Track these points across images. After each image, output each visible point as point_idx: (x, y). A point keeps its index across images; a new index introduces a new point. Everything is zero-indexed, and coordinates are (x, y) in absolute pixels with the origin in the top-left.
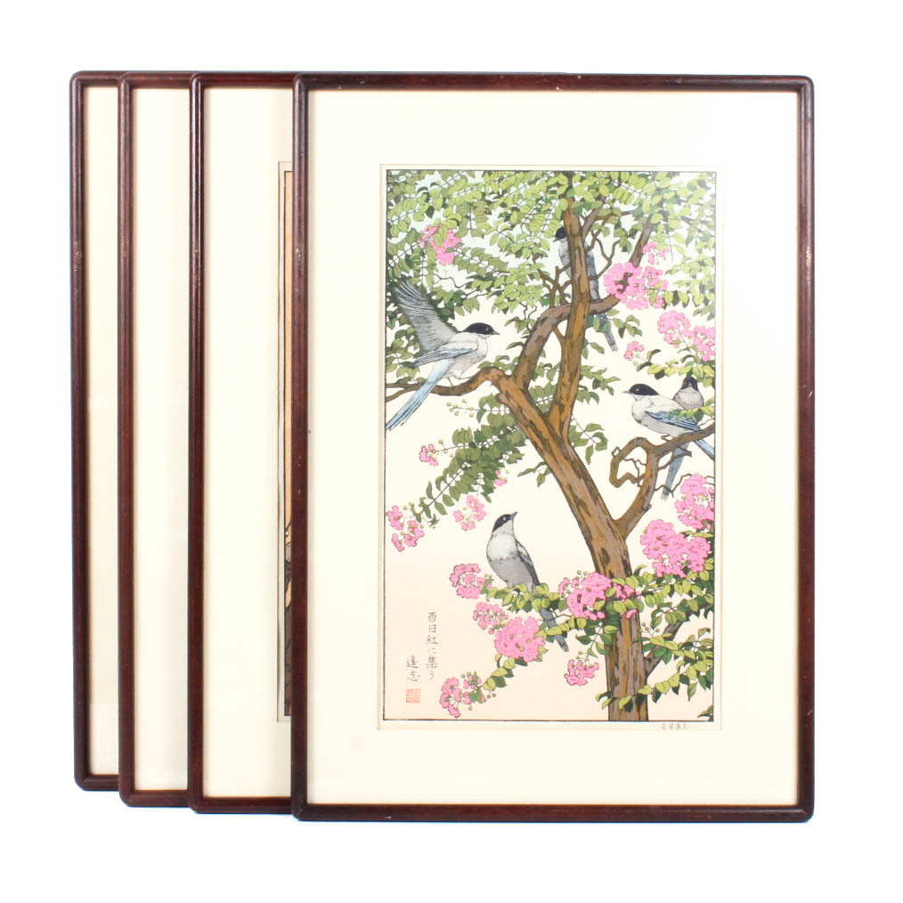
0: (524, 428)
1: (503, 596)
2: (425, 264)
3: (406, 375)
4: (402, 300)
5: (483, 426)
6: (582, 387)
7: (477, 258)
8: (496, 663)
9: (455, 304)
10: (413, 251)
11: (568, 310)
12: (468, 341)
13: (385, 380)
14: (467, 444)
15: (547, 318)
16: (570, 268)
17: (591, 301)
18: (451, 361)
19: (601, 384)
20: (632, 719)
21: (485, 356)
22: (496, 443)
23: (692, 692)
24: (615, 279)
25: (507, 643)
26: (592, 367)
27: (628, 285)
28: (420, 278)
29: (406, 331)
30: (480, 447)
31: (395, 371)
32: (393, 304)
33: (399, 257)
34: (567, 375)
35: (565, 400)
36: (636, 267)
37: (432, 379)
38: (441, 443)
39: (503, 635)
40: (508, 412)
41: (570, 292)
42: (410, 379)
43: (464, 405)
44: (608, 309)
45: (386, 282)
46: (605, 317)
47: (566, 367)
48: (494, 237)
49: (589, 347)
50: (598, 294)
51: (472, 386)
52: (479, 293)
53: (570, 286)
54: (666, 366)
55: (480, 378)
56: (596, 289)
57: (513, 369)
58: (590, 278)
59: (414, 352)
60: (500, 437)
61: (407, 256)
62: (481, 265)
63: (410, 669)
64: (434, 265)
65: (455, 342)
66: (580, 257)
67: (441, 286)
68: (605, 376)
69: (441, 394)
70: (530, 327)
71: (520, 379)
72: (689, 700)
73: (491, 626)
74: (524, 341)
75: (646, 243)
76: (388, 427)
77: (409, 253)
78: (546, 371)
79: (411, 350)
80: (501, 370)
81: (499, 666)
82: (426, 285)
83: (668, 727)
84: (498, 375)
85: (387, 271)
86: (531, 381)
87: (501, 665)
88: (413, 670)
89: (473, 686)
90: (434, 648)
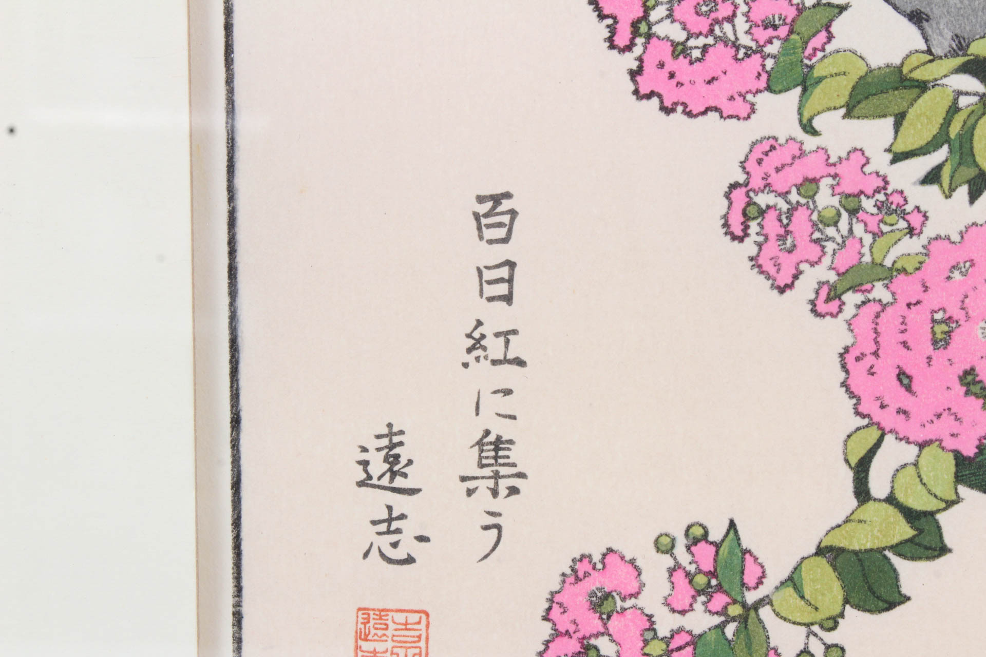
1: (896, 101)
8: (847, 477)
25: (913, 364)
39: (889, 321)
63: (376, 502)
73: (824, 273)
81: (862, 493)
87: (878, 486)
88: (390, 508)
89: (720, 600)
90: (508, 392)
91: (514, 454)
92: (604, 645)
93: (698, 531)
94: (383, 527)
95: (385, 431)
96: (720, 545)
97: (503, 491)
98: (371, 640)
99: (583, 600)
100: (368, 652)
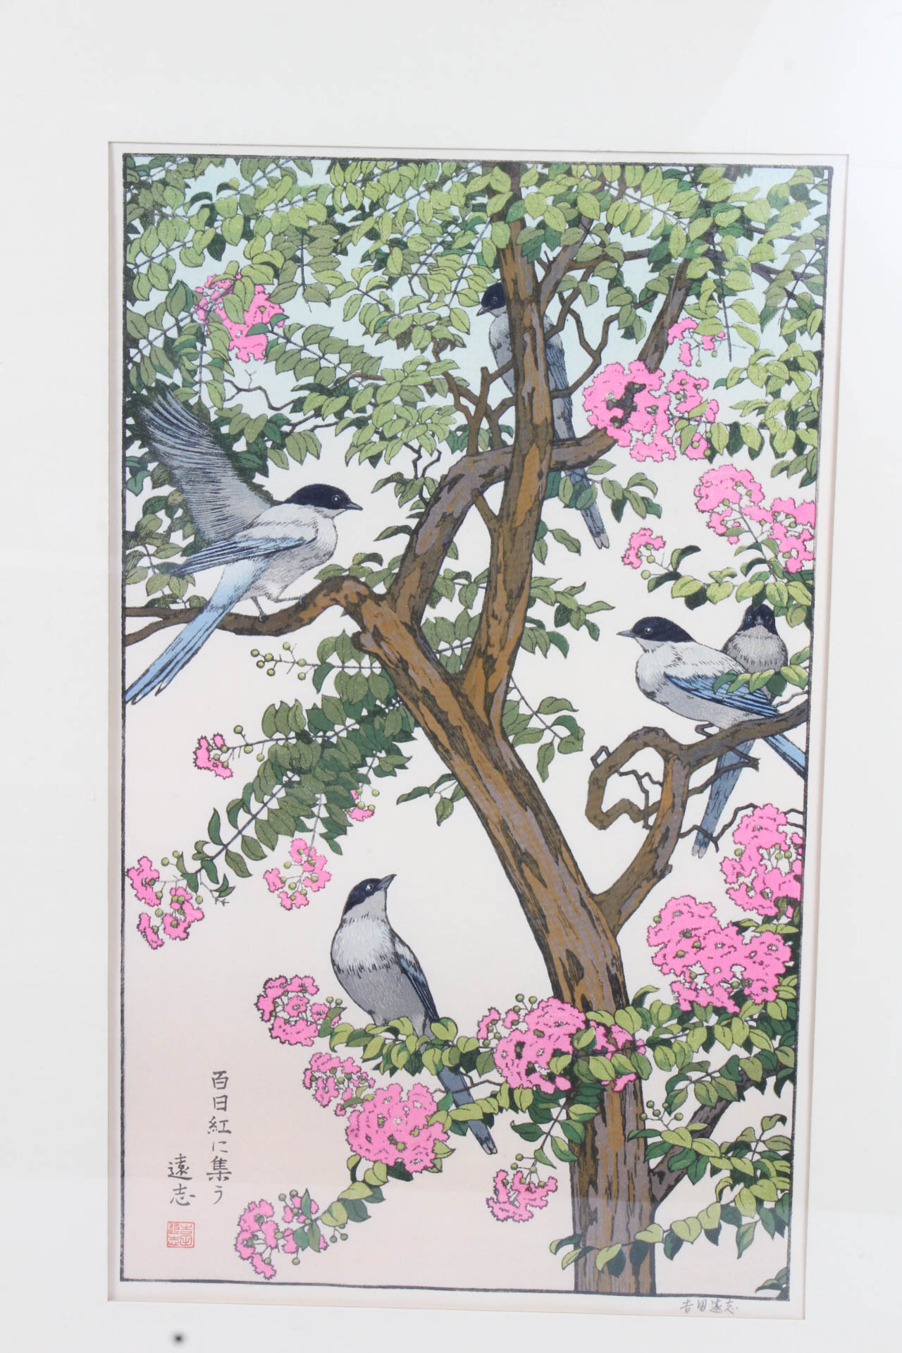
0: (411, 705)
1: (365, 1040)
2: (207, 359)
3: (167, 591)
4: (158, 434)
5: (325, 698)
6: (532, 621)
7: (314, 348)
8: (348, 1173)
9: (269, 444)
10: (180, 330)
11: (506, 460)
12: (296, 523)
13: (124, 599)
14: (292, 734)
15: (461, 476)
16: (512, 371)
17: (556, 442)
18: (261, 564)
19: (574, 617)
20: (623, 1290)
21: (331, 554)
22: (352, 734)
23: (745, 1241)
24: (607, 396)
25: (373, 1135)
26: (555, 581)
27: (634, 409)
28: (196, 388)
29: (166, 498)
30: (320, 740)
31: (143, 584)
32: (138, 443)
33: (150, 343)
34: (502, 596)
35: (497, 646)
36: (651, 371)
37: (219, 601)
38: (239, 731)
39: (363, 1117)
40: (378, 671)
41: (512, 423)
42: (173, 598)
43: (286, 656)
44: (591, 460)
45: (124, 397)
46: (584, 476)
47: (500, 577)
48: (350, 303)
49: (549, 538)
50: (570, 428)
51: (304, 615)
52: (319, 421)
53: (512, 409)
54: (710, 581)
55: (320, 599)
56: (567, 417)
57: (390, 581)
58: (553, 394)
59: (184, 544)
60: (360, 721)
61: (169, 342)
62: (323, 363)
63: (175, 1183)
64: (226, 360)
65: (268, 524)
66: (534, 350)
67: (240, 406)
68: (583, 599)
69: (239, 631)
70: (426, 495)
71: (403, 603)
72: (740, 1256)
73: (339, 1101)
74: (413, 523)
75: (674, 321)
76: (128, 697)
77: (173, 334)
78: (458, 588)
79: (177, 538)
80: (364, 584)
81: (354, 1179)
82: (207, 402)
83: (694, 1308)
84: (358, 594)
85: (126, 373)
86: (428, 608)
87: (359, 1176)
88: (180, 1185)
89: (302, 1218)
90: (224, 1143)
91: (227, 1165)
92: (260, 1234)
93: (294, 1193)
94: (178, 1192)
95: (179, 1156)
96: (302, 1198)
97: (223, 1179)
98: (173, 1234)
99: (252, 1218)
100: (172, 1238)
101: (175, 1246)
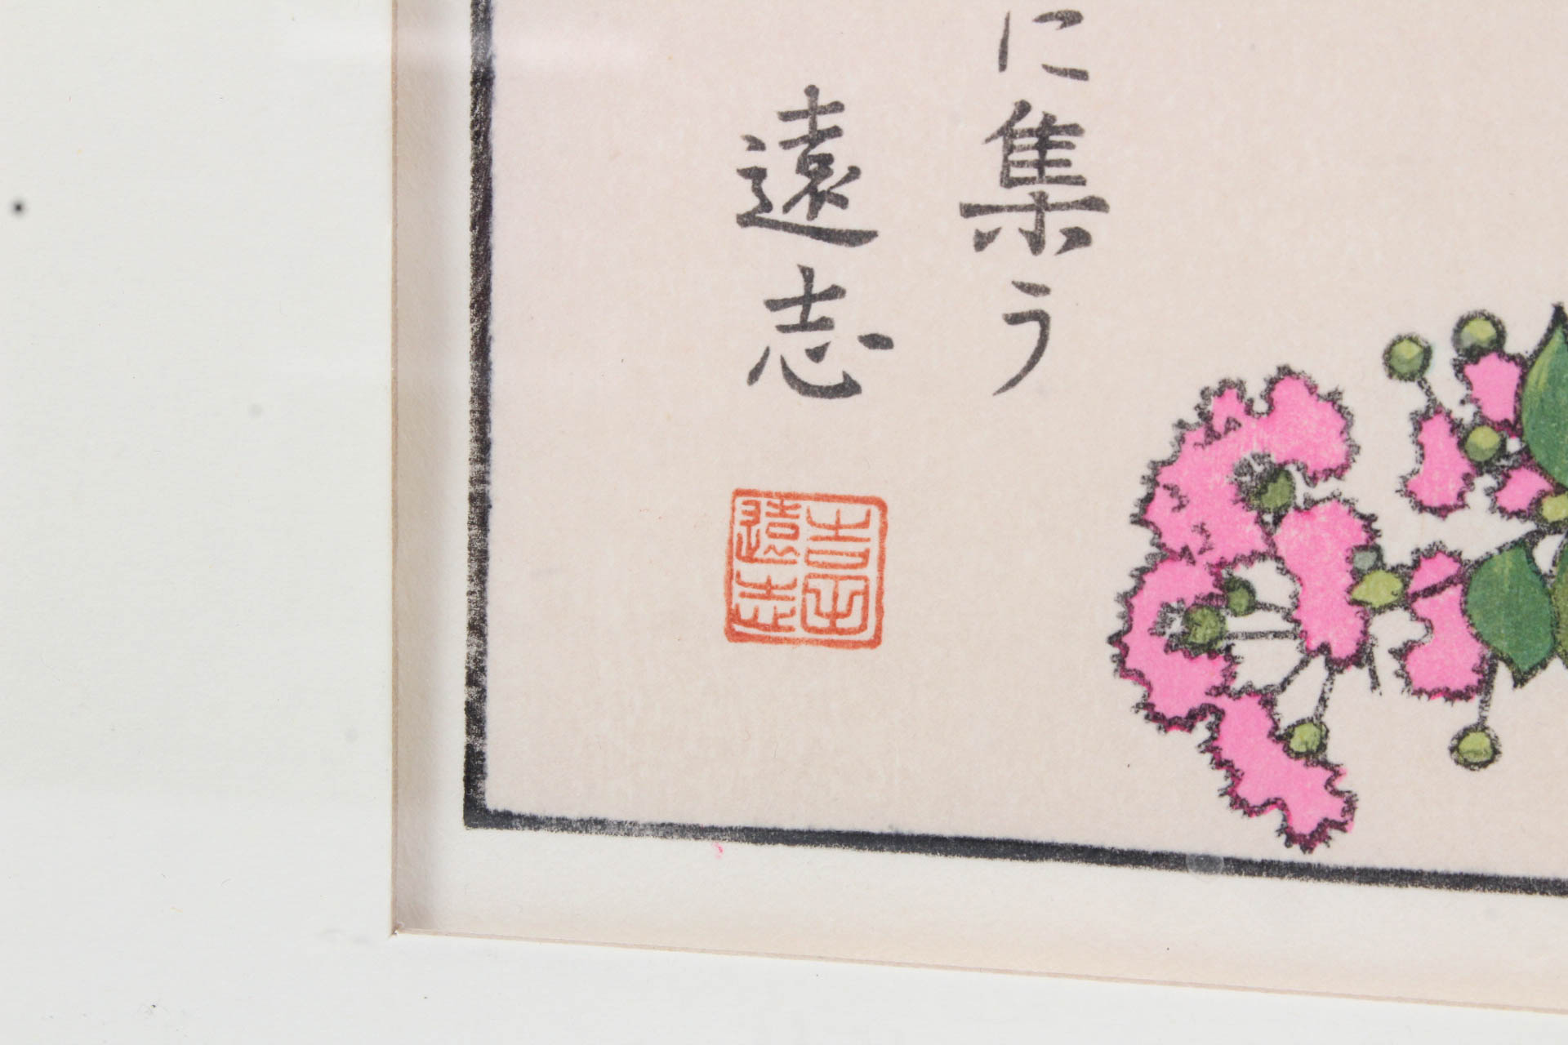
63: (778, 260)
88: (808, 274)
89: (1525, 486)
90: (1070, 19)
91: (1082, 157)
92: (1266, 580)
93: (1481, 332)
94: (792, 315)
95: (802, 103)
96: (1529, 363)
97: (1054, 239)
98: (762, 561)
99: (1221, 481)
100: (755, 586)
101: (771, 633)
